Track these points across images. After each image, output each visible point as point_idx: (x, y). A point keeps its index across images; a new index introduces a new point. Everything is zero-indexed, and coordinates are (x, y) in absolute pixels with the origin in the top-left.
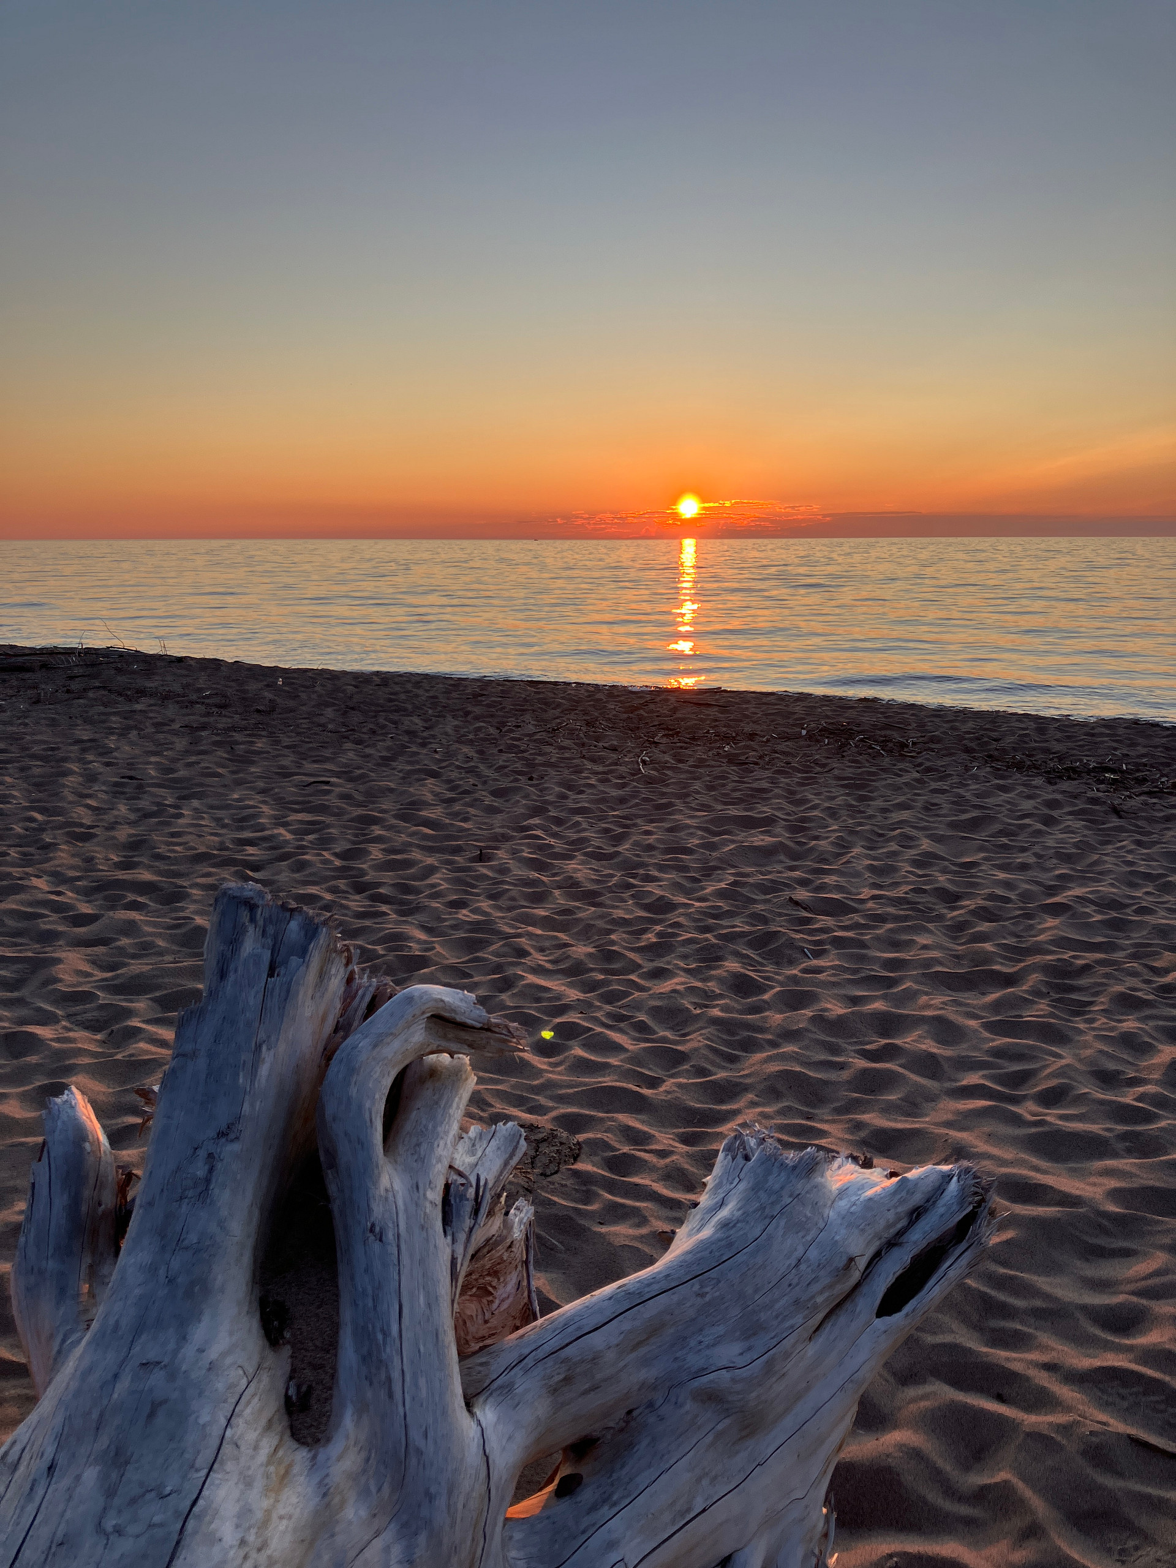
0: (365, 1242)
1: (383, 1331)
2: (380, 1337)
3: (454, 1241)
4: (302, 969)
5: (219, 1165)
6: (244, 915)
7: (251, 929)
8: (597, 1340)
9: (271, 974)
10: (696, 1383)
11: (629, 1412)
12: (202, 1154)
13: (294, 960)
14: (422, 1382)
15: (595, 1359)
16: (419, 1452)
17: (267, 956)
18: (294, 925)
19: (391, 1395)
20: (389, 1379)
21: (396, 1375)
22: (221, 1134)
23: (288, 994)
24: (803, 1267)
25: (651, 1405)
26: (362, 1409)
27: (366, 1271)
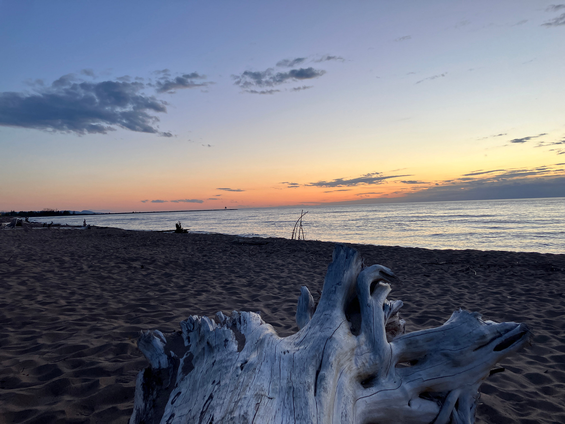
0: (366, 307)
1: (370, 321)
2: (369, 322)
3: (385, 312)
4: (353, 258)
5: (337, 289)
6: (341, 248)
7: (342, 250)
8: (418, 338)
9: (346, 258)
10: (442, 351)
11: (426, 356)
12: (334, 287)
13: (351, 256)
14: (378, 331)
15: (417, 341)
16: (377, 342)
17: (345, 255)
18: (351, 251)
19: (371, 332)
20: (371, 329)
21: (372, 328)
22: (337, 284)
23: (350, 262)
24: (471, 334)
25: (431, 354)
26: (365, 332)
27: (366, 311)
